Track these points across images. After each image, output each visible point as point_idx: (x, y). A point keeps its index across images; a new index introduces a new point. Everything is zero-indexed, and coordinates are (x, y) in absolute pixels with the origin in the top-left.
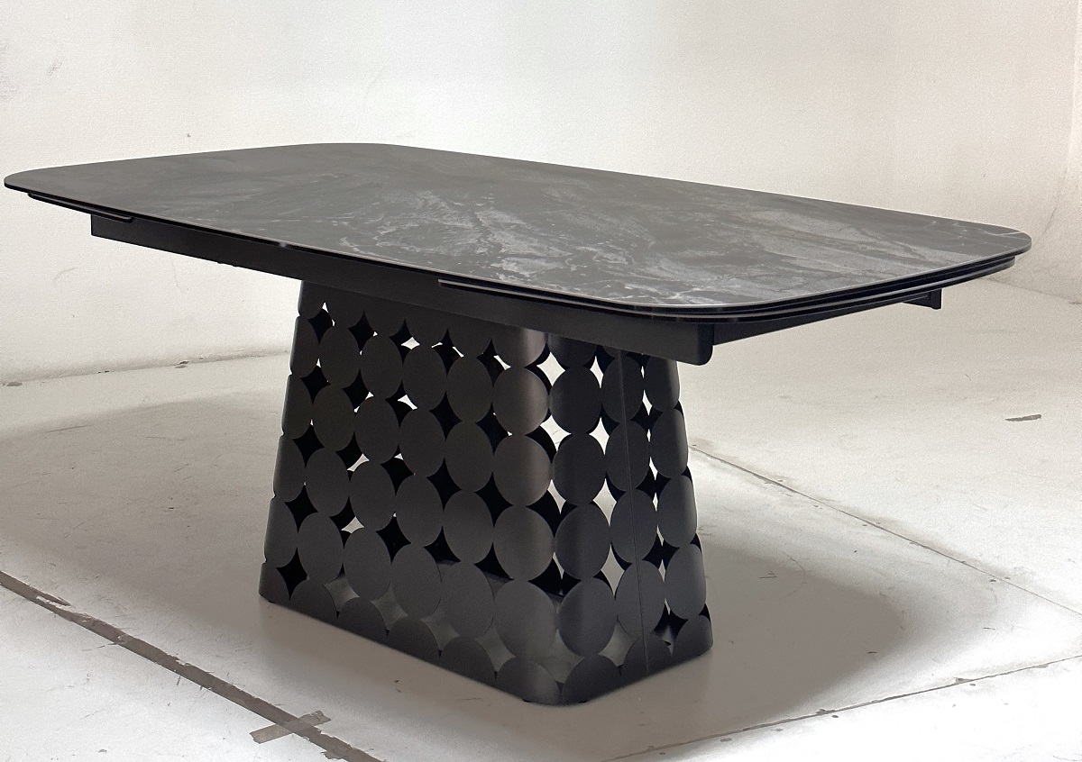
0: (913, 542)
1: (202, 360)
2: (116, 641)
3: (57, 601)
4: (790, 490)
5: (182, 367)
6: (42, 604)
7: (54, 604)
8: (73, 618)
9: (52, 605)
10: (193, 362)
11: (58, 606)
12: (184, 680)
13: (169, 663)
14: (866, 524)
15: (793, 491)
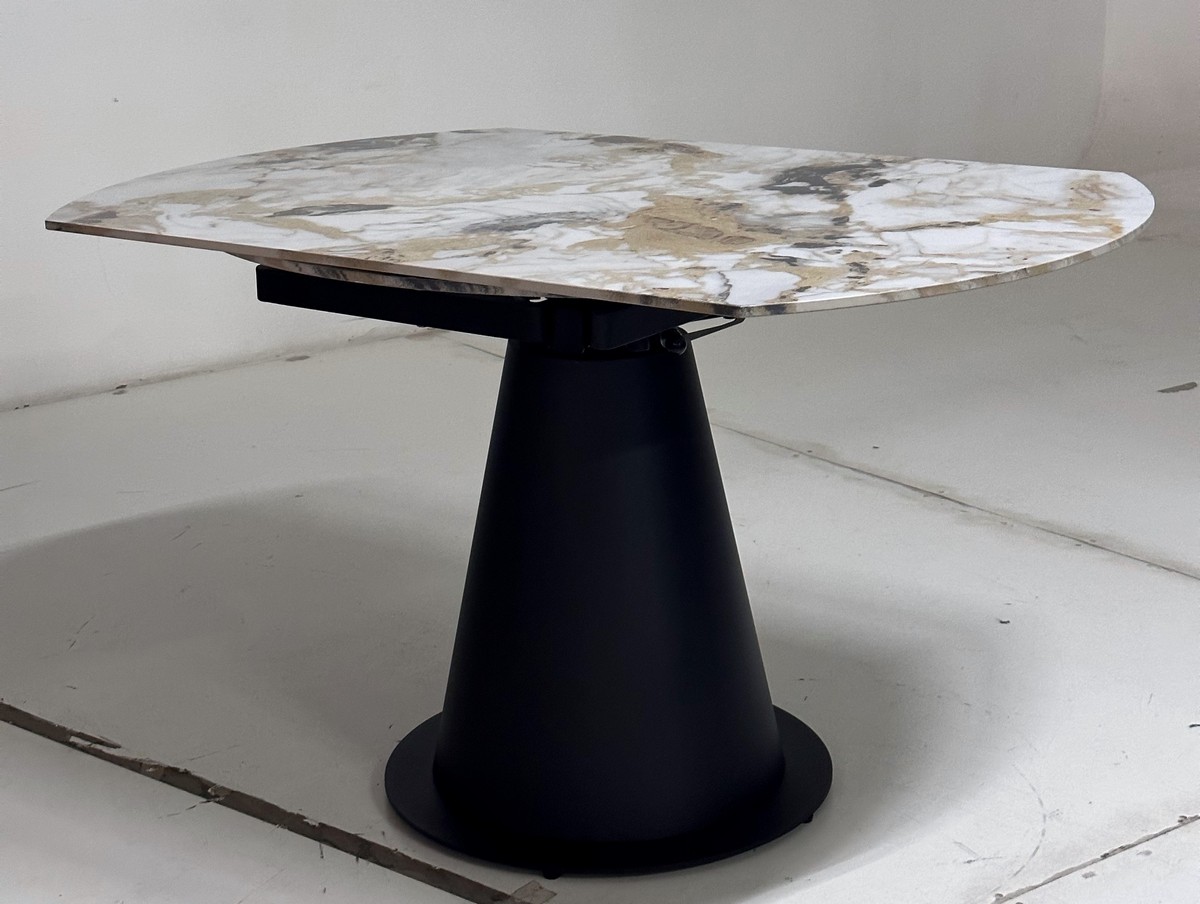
0: (1150, 564)
1: (144, 382)
2: (208, 797)
3: (101, 743)
4: (960, 503)
5: (121, 392)
6: (83, 750)
7: (99, 747)
8: (136, 766)
9: (94, 748)
10: (133, 386)
11: (105, 750)
12: (327, 848)
13: (295, 824)
14: (1078, 543)
15: (963, 504)
